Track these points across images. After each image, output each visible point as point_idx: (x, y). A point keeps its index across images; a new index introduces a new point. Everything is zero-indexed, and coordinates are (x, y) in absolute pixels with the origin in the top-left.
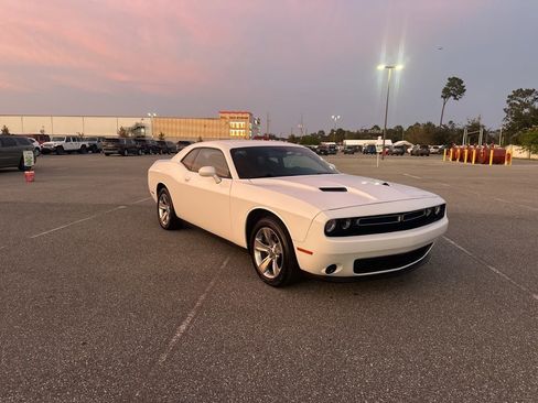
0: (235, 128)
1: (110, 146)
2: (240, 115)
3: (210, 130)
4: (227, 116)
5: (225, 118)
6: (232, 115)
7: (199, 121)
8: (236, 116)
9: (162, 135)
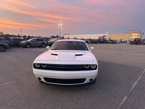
0: (134, 36)
1: (90, 41)
2: (136, 32)
3: (125, 36)
4: (131, 32)
5: (130, 33)
6: (133, 32)
7: (122, 34)
8: (134, 32)
9: (110, 38)
